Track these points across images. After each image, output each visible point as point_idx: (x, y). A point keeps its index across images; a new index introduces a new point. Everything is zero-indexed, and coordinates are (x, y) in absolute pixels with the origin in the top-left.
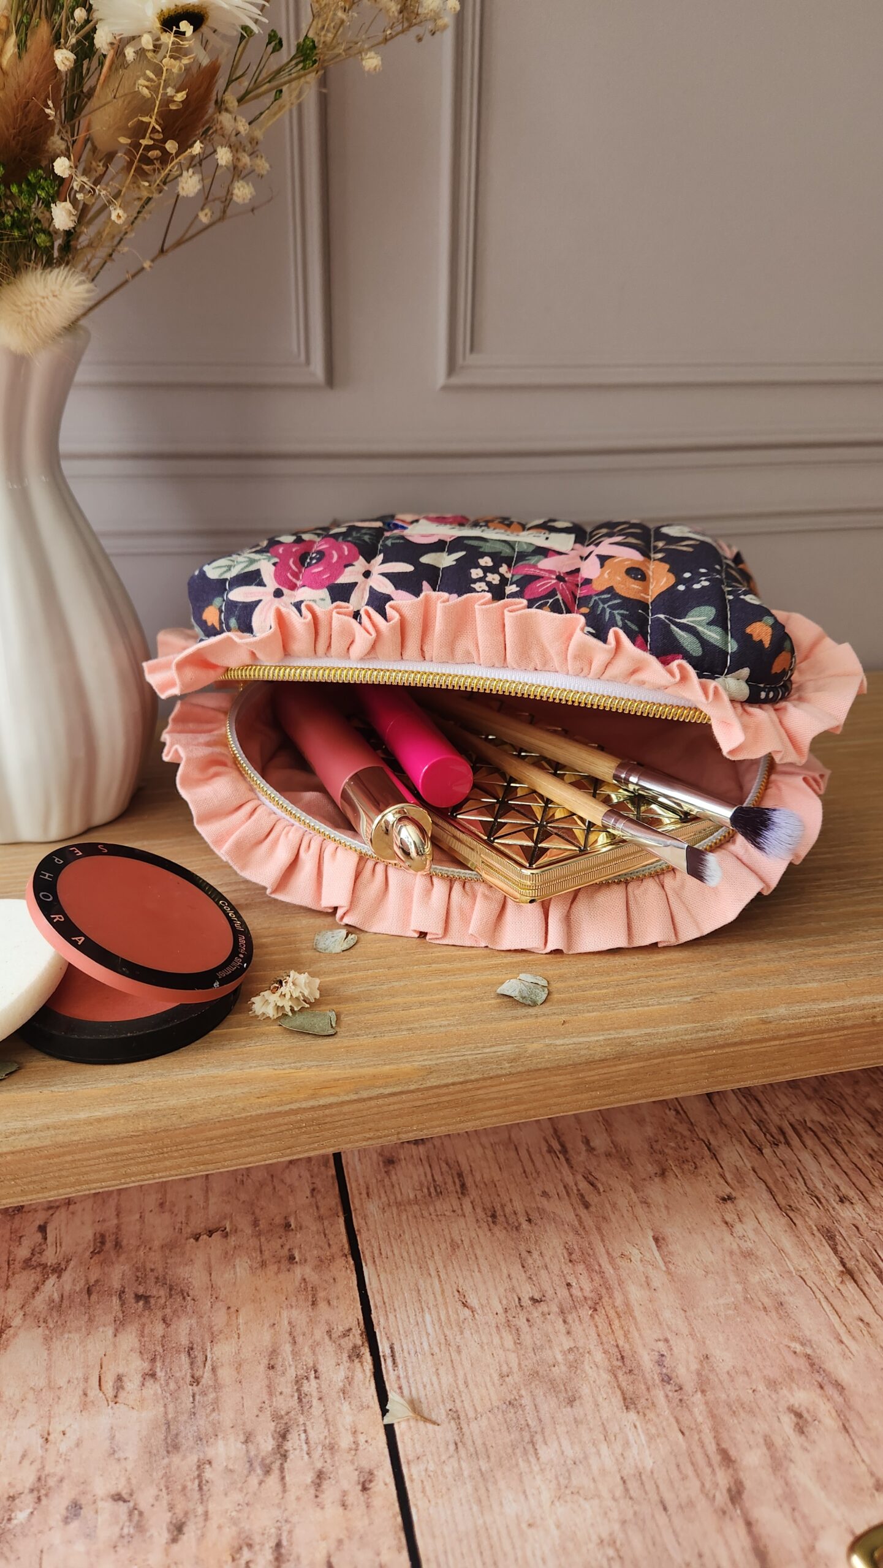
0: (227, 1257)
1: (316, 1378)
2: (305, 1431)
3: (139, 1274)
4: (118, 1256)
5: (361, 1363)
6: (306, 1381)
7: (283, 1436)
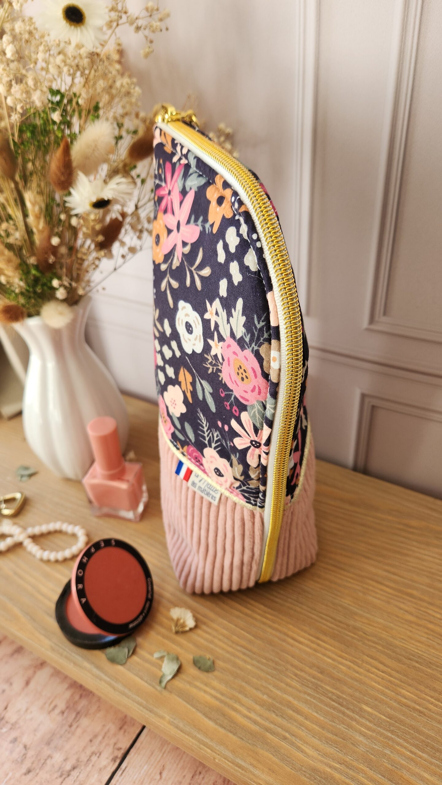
1: (98, 757)
2: (80, 773)
5: (114, 764)
6: (94, 755)
7: (74, 768)
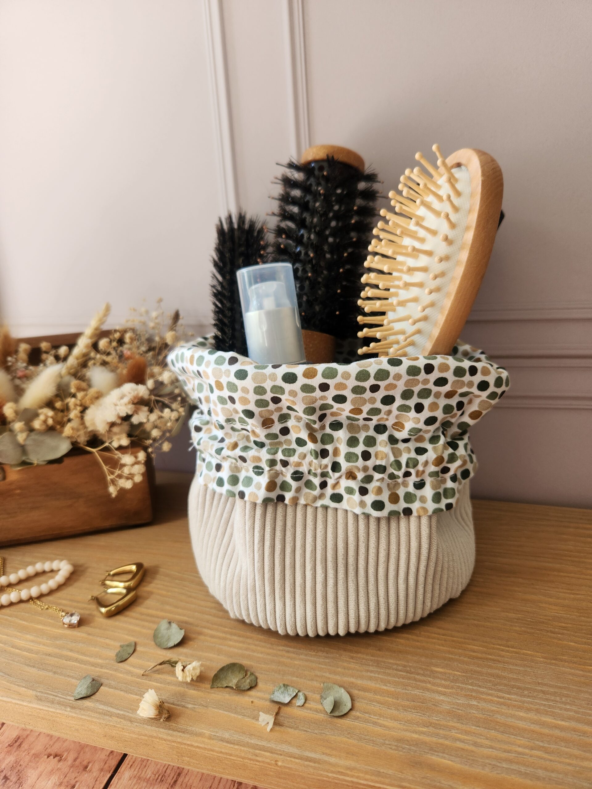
0: (52, 772)
3: (14, 765)
4: (15, 752)
